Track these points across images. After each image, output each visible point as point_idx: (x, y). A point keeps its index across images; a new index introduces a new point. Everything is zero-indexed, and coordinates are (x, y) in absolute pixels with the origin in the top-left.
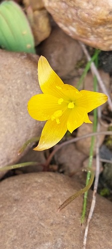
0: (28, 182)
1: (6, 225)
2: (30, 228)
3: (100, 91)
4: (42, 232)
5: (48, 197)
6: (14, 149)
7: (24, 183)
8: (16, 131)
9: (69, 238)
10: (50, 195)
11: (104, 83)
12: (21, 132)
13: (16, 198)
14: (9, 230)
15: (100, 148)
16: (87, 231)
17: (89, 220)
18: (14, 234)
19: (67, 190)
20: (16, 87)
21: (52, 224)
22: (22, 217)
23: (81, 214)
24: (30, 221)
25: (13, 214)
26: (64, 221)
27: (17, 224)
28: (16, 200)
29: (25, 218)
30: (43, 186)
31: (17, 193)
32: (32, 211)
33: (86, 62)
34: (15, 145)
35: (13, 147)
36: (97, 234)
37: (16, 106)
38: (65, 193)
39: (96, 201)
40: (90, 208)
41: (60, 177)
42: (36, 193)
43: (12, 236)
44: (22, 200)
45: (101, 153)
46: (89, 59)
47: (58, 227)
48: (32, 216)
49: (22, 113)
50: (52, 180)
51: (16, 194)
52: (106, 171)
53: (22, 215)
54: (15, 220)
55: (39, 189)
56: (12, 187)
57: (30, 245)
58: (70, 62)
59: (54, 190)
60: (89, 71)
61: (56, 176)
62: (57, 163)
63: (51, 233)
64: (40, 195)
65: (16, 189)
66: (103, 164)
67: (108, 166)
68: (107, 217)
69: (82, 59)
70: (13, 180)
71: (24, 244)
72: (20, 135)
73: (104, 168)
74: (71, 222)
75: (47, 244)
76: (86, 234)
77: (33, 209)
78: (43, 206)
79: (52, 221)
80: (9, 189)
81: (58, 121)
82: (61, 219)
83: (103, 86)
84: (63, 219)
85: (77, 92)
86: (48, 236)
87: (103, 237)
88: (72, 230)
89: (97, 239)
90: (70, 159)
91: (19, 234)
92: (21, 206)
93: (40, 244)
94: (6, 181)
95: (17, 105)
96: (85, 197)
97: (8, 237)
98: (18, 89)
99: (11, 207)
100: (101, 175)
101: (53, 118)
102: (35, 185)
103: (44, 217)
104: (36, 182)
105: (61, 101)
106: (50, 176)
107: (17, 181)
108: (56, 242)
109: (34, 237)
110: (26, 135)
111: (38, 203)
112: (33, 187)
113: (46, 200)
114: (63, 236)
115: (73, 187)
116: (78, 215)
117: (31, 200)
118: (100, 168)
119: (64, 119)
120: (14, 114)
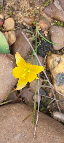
0: (9, 109)
1: (1, 128)
2: (11, 129)
3: (39, 65)
4: (16, 130)
5: (18, 115)
6: (3, 95)
7: (8, 110)
8: (3, 87)
9: (27, 132)
10: (19, 114)
11: (40, 61)
12: (6, 88)
13: (5, 116)
14: (3, 130)
15: (40, 90)
16: (35, 129)
17: (36, 125)
18: (5, 131)
19: (26, 112)
20: (2, 69)
21: (20, 127)
22: (8, 124)
23: (33, 122)
24: (11, 126)
25: (4, 123)
26: (25, 125)
27: (6, 127)
28: (5, 117)
29: (9, 124)
30: (15, 110)
31: (5, 114)
32: (12, 122)
33: (32, 52)
34: (3, 93)
35: (2, 94)
36: (38, 130)
37: (3, 77)
38: (25, 113)
39: (39, 116)
40: (36, 119)
41: (23, 106)
42: (13, 113)
43: (4, 132)
44: (7, 117)
45: (40, 92)
47: (22, 127)
48: (12, 123)
49: (5, 80)
50: (19, 107)
51: (4, 115)
52: (42, 100)
54: (5, 126)
55: (14, 112)
56: (3, 111)
57: (12, 135)
58: (25, 52)
59: (20, 112)
60: (34, 55)
61: (21, 106)
62: (22, 97)
63: (20, 130)
64: (15, 114)
65: (5, 112)
66: (41, 96)
67: (43, 98)
68: (42, 122)
69: (30, 51)
70: (3, 108)
71: (9, 135)
72: (5, 89)
73: (42, 98)
74: (28, 125)
75: (18, 135)
77: (12, 121)
78: (16, 119)
79: (20, 125)
80: (2, 112)
81: (24, 78)
82: (24, 124)
83: (40, 63)
84: (25, 124)
87: (41, 131)
88: (28, 129)
89: (39, 132)
90: (27, 95)
91: (7, 131)
92: (7, 119)
93: (16, 135)
95: (3, 76)
96: (34, 114)
97: (3, 133)
98: (3, 70)
99: (3, 120)
100: (41, 101)
102: (12, 110)
103: (17, 124)
104: (13, 109)
106: (19, 106)
107: (5, 108)
108: (22, 134)
109: (13, 132)
110: (7, 89)
111: (14, 118)
112: (12, 111)
113: (17, 117)
114: (25, 131)
115: (28, 110)
116: (30, 122)
117: (11, 117)
118: (40, 99)
120: (2, 80)
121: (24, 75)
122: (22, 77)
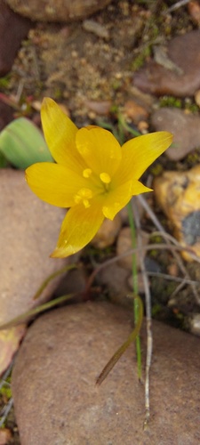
1: (40, 384)
2: (69, 387)
4: (86, 391)
5: (87, 341)
9: (122, 397)
10: (90, 337)
13: (50, 345)
14: (44, 391)
16: (147, 385)
17: (148, 369)
18: (51, 397)
22: (59, 371)
24: (69, 377)
25: (48, 369)
27: (54, 382)
28: (50, 349)
29: (63, 373)
32: (70, 363)
36: (157, 386)
41: (101, 309)
42: (72, 337)
43: (48, 400)
44: (57, 348)
51: (49, 340)
53: (59, 369)
54: (50, 377)
55: (76, 332)
57: (72, 411)
71: (65, 409)
75: (93, 408)
76: (147, 390)
77: (72, 360)
78: (82, 353)
81: (86, 204)
86: (94, 395)
88: (124, 385)
89: (159, 393)
91: (57, 396)
92: (56, 357)
93: (85, 408)
97: (44, 402)
99: (45, 358)
102: (71, 326)
103: (86, 369)
104: (72, 321)
106: (89, 311)
108: (105, 405)
109: (76, 400)
111: (76, 351)
112: (69, 329)
114: (113, 393)
116: (129, 361)
117: (67, 348)
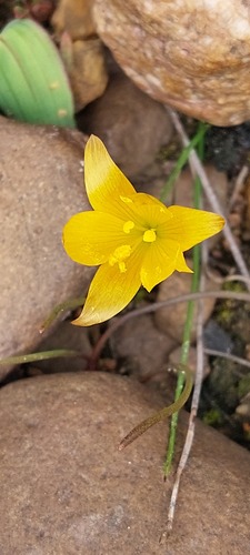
0: (56, 390)
1: (9, 476)
2: (58, 485)
3: (207, 207)
4: (84, 492)
5: (96, 421)
6: (27, 323)
7: (47, 393)
8: (33, 285)
9: (140, 507)
10: (100, 417)
11: (215, 192)
12: (44, 288)
13: (31, 422)
14: (16, 486)
15: (205, 326)
18: (26, 495)
19: (136, 408)
20: (35, 196)
21: (104, 477)
22: (43, 461)
23: (165, 457)
24: (58, 470)
25: (25, 455)
26: (128, 471)
27: (33, 475)
28: (31, 427)
29: (50, 463)
30: (86, 398)
31: (32, 413)
32: (63, 450)
33: (180, 148)
34: (30, 314)
35: (25, 319)
36: (196, 499)
37: (34, 235)
38: (133, 416)
39: (196, 434)
40: (182, 447)
41: (121, 383)
42: (71, 412)
43: (21, 499)
44: (43, 427)
45: (206, 337)
46: (186, 142)
47: (116, 482)
48: (64, 459)
49: (46, 249)
50: (105, 387)
51: (30, 415)
52: (215, 374)
53: (41, 458)
54: (27, 468)
55: (78, 406)
56: (23, 400)
57: (60, 518)
58: (146, 146)
59: (109, 409)
60: (186, 167)
61: (114, 381)
62: (115, 356)
63: (101, 494)
64: (81, 416)
65: (31, 404)
66: (211, 359)
67: (220, 363)
68: (217, 465)
69: (171, 143)
70: (26, 385)
71: (47, 515)
72: (40, 295)
73: (212, 367)
74: (143, 474)
75: (92, 517)
76: (174, 498)
77: (67, 446)
78: (86, 439)
79: (104, 470)
80: (16, 404)
81: (122, 268)
82: (123, 468)
83: (212, 198)
84: (127, 467)
85: (162, 209)
86: (96, 500)
87: (209, 505)
88: (145, 491)
89: (197, 508)
90: (142, 347)
91: (37, 495)
92: (42, 439)
93: (80, 516)
94: (10, 387)
95: (36, 232)
96: (174, 423)
97: (15, 501)
98: (39, 200)
99: (21, 439)
100: (206, 382)
101: (112, 261)
102: (70, 396)
103: (87, 462)
104: (73, 391)
105: (129, 226)
106: (101, 380)
107: (33, 387)
108: (112, 514)
109: (67, 503)
110: (52, 294)
111: (75, 434)
112: (66, 401)
113: (93, 428)
114: (125, 501)
115: (149, 403)
116: (157, 459)
117: (61, 427)
118: (204, 368)
119: (134, 262)
120: (30, 250)
121: (124, 251)
122: (111, 264)
